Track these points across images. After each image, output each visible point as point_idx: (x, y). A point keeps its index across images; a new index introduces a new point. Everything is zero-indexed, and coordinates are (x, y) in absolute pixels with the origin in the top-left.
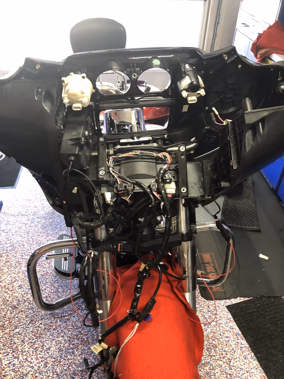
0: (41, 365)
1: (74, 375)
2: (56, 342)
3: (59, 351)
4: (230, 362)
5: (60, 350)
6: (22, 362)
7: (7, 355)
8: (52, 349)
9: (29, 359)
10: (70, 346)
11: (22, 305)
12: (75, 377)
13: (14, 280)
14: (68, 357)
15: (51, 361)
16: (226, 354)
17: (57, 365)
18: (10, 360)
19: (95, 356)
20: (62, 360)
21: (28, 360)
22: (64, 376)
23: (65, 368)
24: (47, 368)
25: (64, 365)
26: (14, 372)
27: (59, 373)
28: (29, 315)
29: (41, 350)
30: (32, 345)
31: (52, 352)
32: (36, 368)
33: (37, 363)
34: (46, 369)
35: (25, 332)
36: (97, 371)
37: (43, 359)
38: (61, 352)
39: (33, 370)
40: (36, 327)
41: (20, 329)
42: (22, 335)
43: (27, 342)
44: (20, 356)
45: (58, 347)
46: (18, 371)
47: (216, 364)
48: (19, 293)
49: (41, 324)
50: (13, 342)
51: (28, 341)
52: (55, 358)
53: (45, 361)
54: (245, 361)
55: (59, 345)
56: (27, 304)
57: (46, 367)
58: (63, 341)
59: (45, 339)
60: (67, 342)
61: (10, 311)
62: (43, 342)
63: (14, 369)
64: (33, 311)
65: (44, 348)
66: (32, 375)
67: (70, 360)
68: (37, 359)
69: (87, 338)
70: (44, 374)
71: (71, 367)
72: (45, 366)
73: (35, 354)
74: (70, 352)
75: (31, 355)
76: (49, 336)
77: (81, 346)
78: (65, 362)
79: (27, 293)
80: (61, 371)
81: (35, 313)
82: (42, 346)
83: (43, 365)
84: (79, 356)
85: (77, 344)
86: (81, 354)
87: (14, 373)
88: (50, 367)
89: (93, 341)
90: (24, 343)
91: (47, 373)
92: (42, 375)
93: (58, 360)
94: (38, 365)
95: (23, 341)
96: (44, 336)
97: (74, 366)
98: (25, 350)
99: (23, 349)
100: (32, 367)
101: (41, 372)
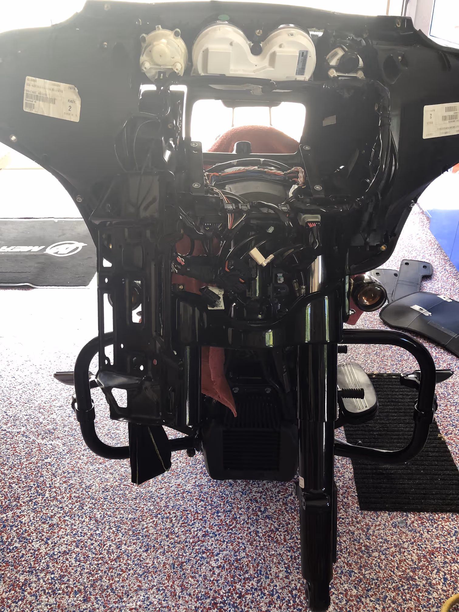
1: (121, 523)
3: (103, 492)
4: (368, 529)
6: (48, 500)
7: (28, 490)
8: (93, 487)
12: (121, 525)
13: (53, 398)
15: (91, 502)
16: (364, 518)
17: (98, 509)
20: (106, 503)
21: (57, 499)
24: (83, 510)
25: (107, 510)
26: (34, 512)
27: (98, 519)
29: (78, 487)
32: (67, 509)
33: (70, 503)
34: (81, 512)
35: (58, 463)
37: (79, 500)
38: (106, 493)
39: (62, 512)
40: (75, 459)
41: (52, 459)
42: (54, 467)
44: (47, 492)
45: (104, 486)
46: (40, 512)
47: (344, 530)
49: (83, 455)
50: (39, 474)
51: (61, 475)
52: (96, 500)
53: (82, 501)
54: (395, 530)
63: (36, 508)
65: (82, 485)
66: (59, 517)
68: (70, 499)
70: (77, 519)
71: (117, 513)
72: (80, 508)
75: (62, 493)
76: (92, 472)
79: (70, 416)
82: (80, 483)
83: (77, 507)
88: (86, 510)
90: (55, 476)
92: (74, 520)
93: (101, 502)
94: (70, 506)
95: (54, 474)
97: (122, 512)
98: (56, 485)
99: (52, 484)
100: (61, 508)
101: (73, 516)
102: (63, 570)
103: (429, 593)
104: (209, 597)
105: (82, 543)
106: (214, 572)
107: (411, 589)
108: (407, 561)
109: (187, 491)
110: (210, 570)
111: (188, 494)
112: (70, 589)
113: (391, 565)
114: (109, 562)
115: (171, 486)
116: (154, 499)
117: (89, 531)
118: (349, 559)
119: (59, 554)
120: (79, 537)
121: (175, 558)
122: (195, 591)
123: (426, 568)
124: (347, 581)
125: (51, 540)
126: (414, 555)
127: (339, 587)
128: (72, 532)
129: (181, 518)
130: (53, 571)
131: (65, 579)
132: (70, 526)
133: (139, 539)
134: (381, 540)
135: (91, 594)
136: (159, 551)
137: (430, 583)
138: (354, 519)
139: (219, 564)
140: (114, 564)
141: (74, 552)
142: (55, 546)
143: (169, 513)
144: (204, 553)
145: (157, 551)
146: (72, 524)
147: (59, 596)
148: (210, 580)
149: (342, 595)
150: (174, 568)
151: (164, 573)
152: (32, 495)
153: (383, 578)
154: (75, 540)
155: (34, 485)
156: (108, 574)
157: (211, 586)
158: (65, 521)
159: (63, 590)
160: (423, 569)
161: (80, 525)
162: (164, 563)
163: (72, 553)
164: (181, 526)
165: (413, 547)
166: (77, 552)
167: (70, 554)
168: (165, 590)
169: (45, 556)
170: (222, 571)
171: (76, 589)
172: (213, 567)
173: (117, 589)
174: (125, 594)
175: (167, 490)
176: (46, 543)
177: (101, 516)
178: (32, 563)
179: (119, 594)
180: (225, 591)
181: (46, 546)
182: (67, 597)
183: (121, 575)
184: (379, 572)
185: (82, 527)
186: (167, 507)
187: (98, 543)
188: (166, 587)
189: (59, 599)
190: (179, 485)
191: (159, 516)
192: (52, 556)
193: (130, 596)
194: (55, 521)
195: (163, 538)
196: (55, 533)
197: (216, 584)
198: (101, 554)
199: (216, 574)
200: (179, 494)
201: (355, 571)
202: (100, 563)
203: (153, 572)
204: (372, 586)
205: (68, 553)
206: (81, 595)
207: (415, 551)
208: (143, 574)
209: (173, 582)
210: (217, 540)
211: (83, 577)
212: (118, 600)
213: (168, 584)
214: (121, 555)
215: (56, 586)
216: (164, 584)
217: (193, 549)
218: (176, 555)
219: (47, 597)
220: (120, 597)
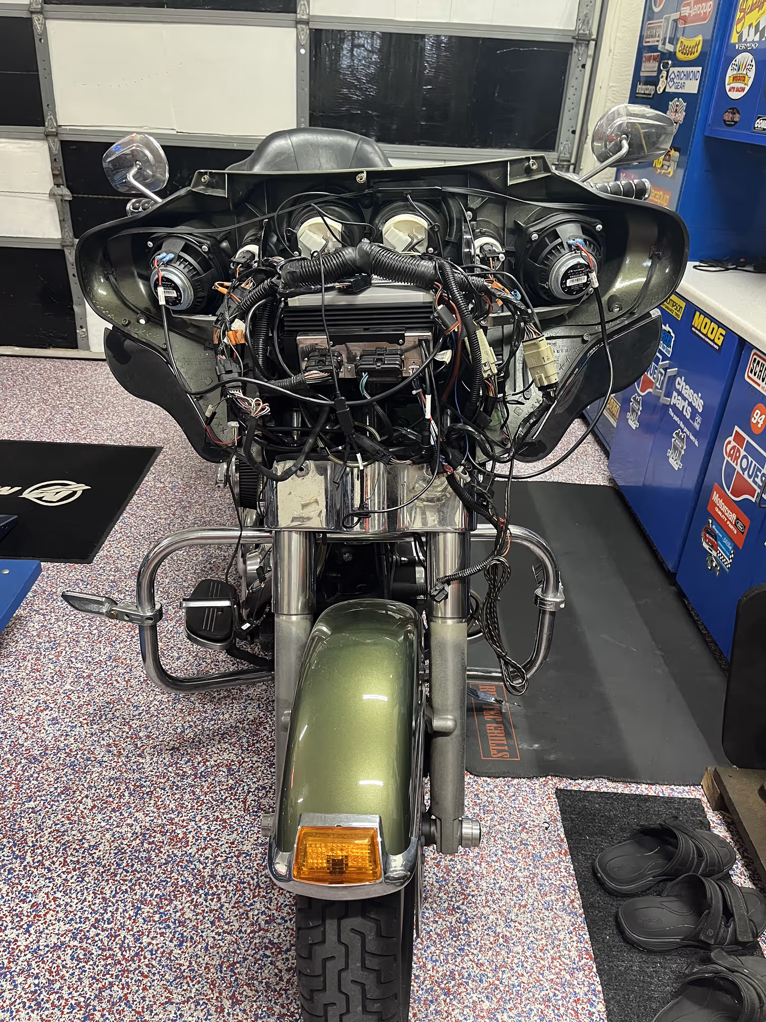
0: (72, 877)
2: (113, 835)
3: (116, 854)
5: (120, 851)
6: (30, 867)
8: (101, 847)
9: (47, 863)
10: (143, 845)
11: (52, 756)
12: (143, 906)
14: (135, 866)
15: (96, 871)
17: (107, 881)
18: (4, 860)
19: (196, 871)
20: (120, 871)
21: (43, 865)
22: (120, 903)
23: (124, 888)
24: (84, 883)
25: (122, 882)
27: (108, 896)
28: (62, 777)
29: (78, 847)
30: (60, 836)
31: (101, 853)
32: (59, 881)
33: (63, 872)
34: (81, 885)
35: (47, 809)
36: (195, 900)
37: (78, 866)
39: (51, 885)
40: (73, 803)
41: (37, 802)
42: (40, 815)
43: (49, 830)
44: (29, 854)
45: (117, 845)
46: (17, 884)
47: (474, 914)
48: (48, 732)
49: (87, 797)
50: (17, 827)
51: (50, 828)
52: (104, 866)
53: (82, 869)
54: (547, 913)
55: (119, 842)
56: (63, 756)
57: (81, 882)
58: (129, 835)
59: (89, 827)
60: (137, 837)
61: (23, 766)
62: (85, 832)
63: (10, 879)
64: (73, 769)
65: (83, 843)
66: (47, 894)
67: (139, 873)
68: (64, 865)
69: (185, 833)
70: (74, 896)
71: (137, 887)
72: (80, 879)
73: (60, 854)
74: (142, 857)
75: (52, 856)
77: (167, 848)
78: (126, 876)
79: (67, 735)
80: (114, 893)
81: (77, 775)
82: (81, 840)
83: (75, 877)
84: (160, 867)
85: (160, 842)
86: (164, 864)
87: (8, 887)
88: (89, 882)
89: (197, 840)
90: (42, 830)
91: (83, 894)
92: (70, 897)
93: (112, 870)
94: (64, 876)
95: (40, 826)
96: (88, 820)
97: (144, 885)
98: (42, 843)
99: (37, 841)
100: (49, 878)
101: (68, 891)
102: (52, 972)
103: (592, 1005)
104: (273, 1014)
105: (83, 933)
106: (281, 977)
107: (567, 999)
108: (563, 959)
109: (244, 853)
110: (276, 975)
111: (245, 857)
112: (63, 1002)
113: (538, 965)
114: (123, 962)
115: (221, 845)
116: (195, 865)
117: (93, 915)
118: (480, 956)
119: (47, 949)
120: (76, 923)
121: (223, 956)
122: (252, 1006)
123: (589, 969)
124: (476, 989)
125: (33, 927)
126: (573, 949)
127: (465, 997)
128: (66, 917)
129: (235, 895)
130: (38, 974)
131: (57, 986)
132: (63, 907)
133: (169, 927)
134: (526, 928)
135: (95, 1010)
136: (199, 946)
137: (594, 990)
138: (489, 898)
139: (289, 966)
140: (130, 965)
141: (69, 946)
142: (40, 936)
143: (217, 886)
144: (267, 948)
145: (196, 946)
146: (67, 904)
147: (47, 1013)
148: (276, 990)
149: (468, 1010)
150: (221, 972)
151: (208, 979)
152: (5, 858)
153: (528, 984)
154: (71, 928)
155: (9, 842)
156: (121, 980)
157: (277, 999)
158: (55, 899)
159: (53, 1004)
160: (585, 970)
161: (79, 906)
162: (207, 964)
163: (66, 947)
164: (233, 907)
165: (571, 938)
166: (74, 946)
167: (63, 949)
168: (207, 1004)
169: (25, 951)
170: (293, 976)
171: (73, 1002)
172: (280, 971)
173: (135, 1003)
174: (147, 1009)
175: (214, 851)
176: (27, 931)
177: (112, 891)
178: (6, 962)
179: (137, 1009)
180: (298, 1005)
181: (27, 936)
182: (59, 1013)
183: (140, 981)
184: (523, 975)
185: (82, 908)
186: (213, 876)
187: (107, 933)
188: (208, 1000)
189: (47, 1016)
190: (233, 843)
191: (201, 892)
192: (35, 951)
193: (155, 1012)
194: (41, 898)
195: (207, 926)
196: (40, 916)
197: (284, 996)
198: (110, 949)
199: (285, 980)
200: (232, 857)
201: (489, 975)
202: (110, 964)
203: (190, 977)
204: (512, 996)
205: (60, 948)
206: (81, 1010)
207: (575, 944)
208: (175, 980)
209: (220, 993)
210: (288, 928)
211: (83, 984)
212: (137, 1018)
213: (212, 996)
214: (142, 951)
215: (42, 996)
216: (206, 996)
217: (251, 943)
218: (225, 952)
219: (28, 1014)
220: (138, 1013)
